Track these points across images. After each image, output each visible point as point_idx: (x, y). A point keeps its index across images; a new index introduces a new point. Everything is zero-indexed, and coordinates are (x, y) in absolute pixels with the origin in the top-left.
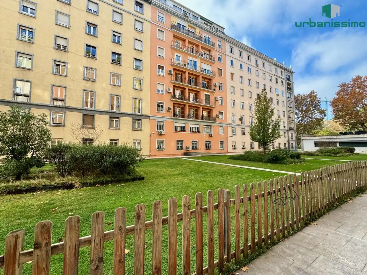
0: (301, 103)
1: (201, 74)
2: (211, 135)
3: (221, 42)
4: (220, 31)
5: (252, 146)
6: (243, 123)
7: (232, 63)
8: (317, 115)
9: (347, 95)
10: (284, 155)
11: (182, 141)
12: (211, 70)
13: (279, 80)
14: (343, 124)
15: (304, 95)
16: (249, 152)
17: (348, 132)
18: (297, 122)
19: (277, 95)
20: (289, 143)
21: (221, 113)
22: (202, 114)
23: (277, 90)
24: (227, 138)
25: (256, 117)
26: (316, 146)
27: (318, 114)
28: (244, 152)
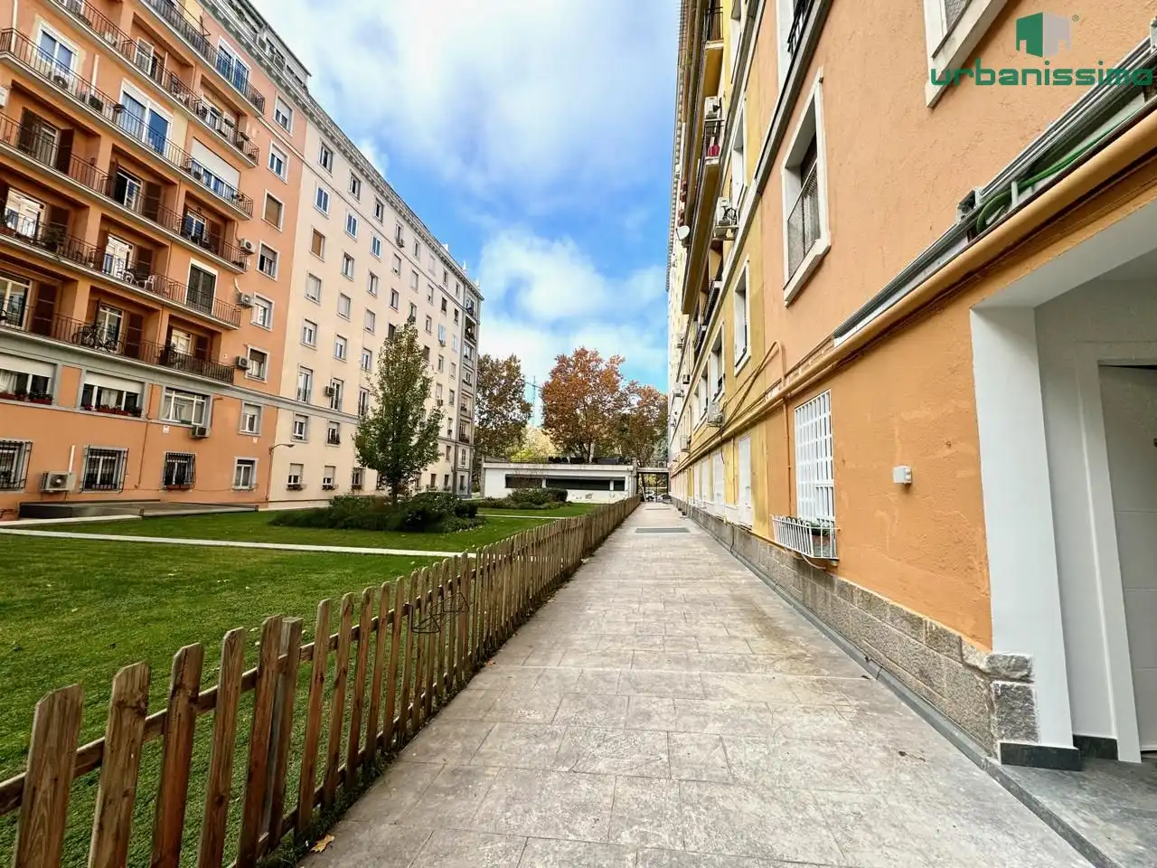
0: (490, 378)
1: (182, 179)
2: (202, 431)
3: (291, 110)
4: (292, 72)
5: (357, 482)
6: (337, 404)
7: (322, 200)
8: (516, 414)
9: (566, 381)
10: (442, 507)
11: (21, 445)
12: (234, 185)
13: (451, 306)
14: (555, 440)
15: (497, 361)
16: (347, 499)
17: (561, 456)
18: (476, 424)
19: (442, 344)
20: (455, 474)
21: (259, 357)
22: (168, 341)
23: (441, 329)
24: (271, 450)
25: (380, 393)
26: (507, 486)
27: (517, 411)
28: (330, 501)
